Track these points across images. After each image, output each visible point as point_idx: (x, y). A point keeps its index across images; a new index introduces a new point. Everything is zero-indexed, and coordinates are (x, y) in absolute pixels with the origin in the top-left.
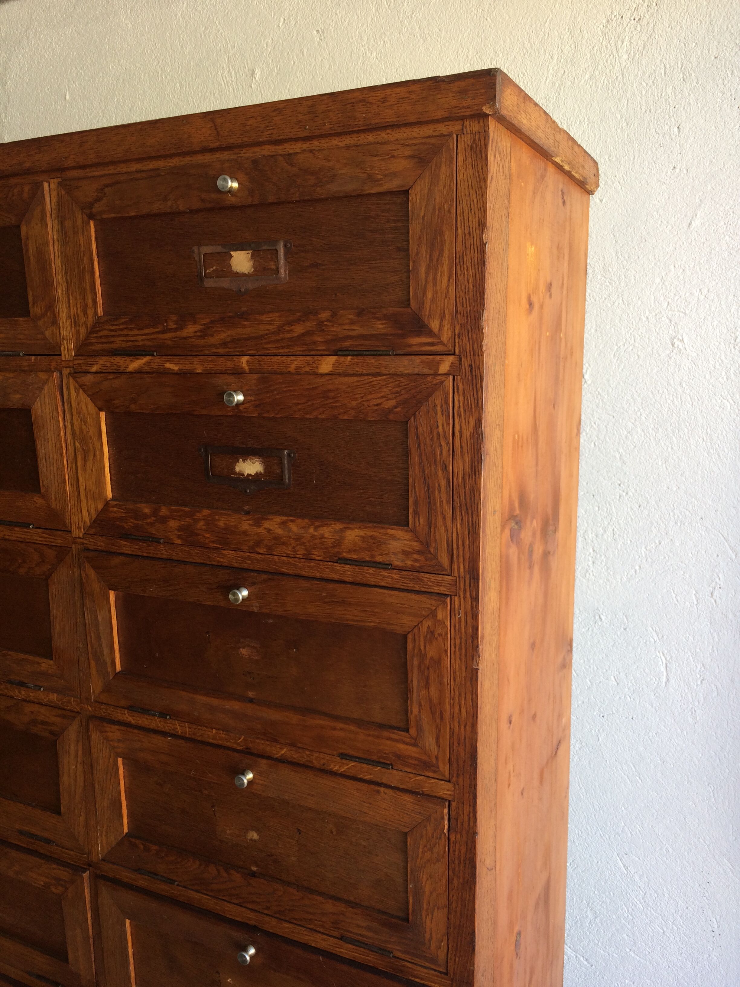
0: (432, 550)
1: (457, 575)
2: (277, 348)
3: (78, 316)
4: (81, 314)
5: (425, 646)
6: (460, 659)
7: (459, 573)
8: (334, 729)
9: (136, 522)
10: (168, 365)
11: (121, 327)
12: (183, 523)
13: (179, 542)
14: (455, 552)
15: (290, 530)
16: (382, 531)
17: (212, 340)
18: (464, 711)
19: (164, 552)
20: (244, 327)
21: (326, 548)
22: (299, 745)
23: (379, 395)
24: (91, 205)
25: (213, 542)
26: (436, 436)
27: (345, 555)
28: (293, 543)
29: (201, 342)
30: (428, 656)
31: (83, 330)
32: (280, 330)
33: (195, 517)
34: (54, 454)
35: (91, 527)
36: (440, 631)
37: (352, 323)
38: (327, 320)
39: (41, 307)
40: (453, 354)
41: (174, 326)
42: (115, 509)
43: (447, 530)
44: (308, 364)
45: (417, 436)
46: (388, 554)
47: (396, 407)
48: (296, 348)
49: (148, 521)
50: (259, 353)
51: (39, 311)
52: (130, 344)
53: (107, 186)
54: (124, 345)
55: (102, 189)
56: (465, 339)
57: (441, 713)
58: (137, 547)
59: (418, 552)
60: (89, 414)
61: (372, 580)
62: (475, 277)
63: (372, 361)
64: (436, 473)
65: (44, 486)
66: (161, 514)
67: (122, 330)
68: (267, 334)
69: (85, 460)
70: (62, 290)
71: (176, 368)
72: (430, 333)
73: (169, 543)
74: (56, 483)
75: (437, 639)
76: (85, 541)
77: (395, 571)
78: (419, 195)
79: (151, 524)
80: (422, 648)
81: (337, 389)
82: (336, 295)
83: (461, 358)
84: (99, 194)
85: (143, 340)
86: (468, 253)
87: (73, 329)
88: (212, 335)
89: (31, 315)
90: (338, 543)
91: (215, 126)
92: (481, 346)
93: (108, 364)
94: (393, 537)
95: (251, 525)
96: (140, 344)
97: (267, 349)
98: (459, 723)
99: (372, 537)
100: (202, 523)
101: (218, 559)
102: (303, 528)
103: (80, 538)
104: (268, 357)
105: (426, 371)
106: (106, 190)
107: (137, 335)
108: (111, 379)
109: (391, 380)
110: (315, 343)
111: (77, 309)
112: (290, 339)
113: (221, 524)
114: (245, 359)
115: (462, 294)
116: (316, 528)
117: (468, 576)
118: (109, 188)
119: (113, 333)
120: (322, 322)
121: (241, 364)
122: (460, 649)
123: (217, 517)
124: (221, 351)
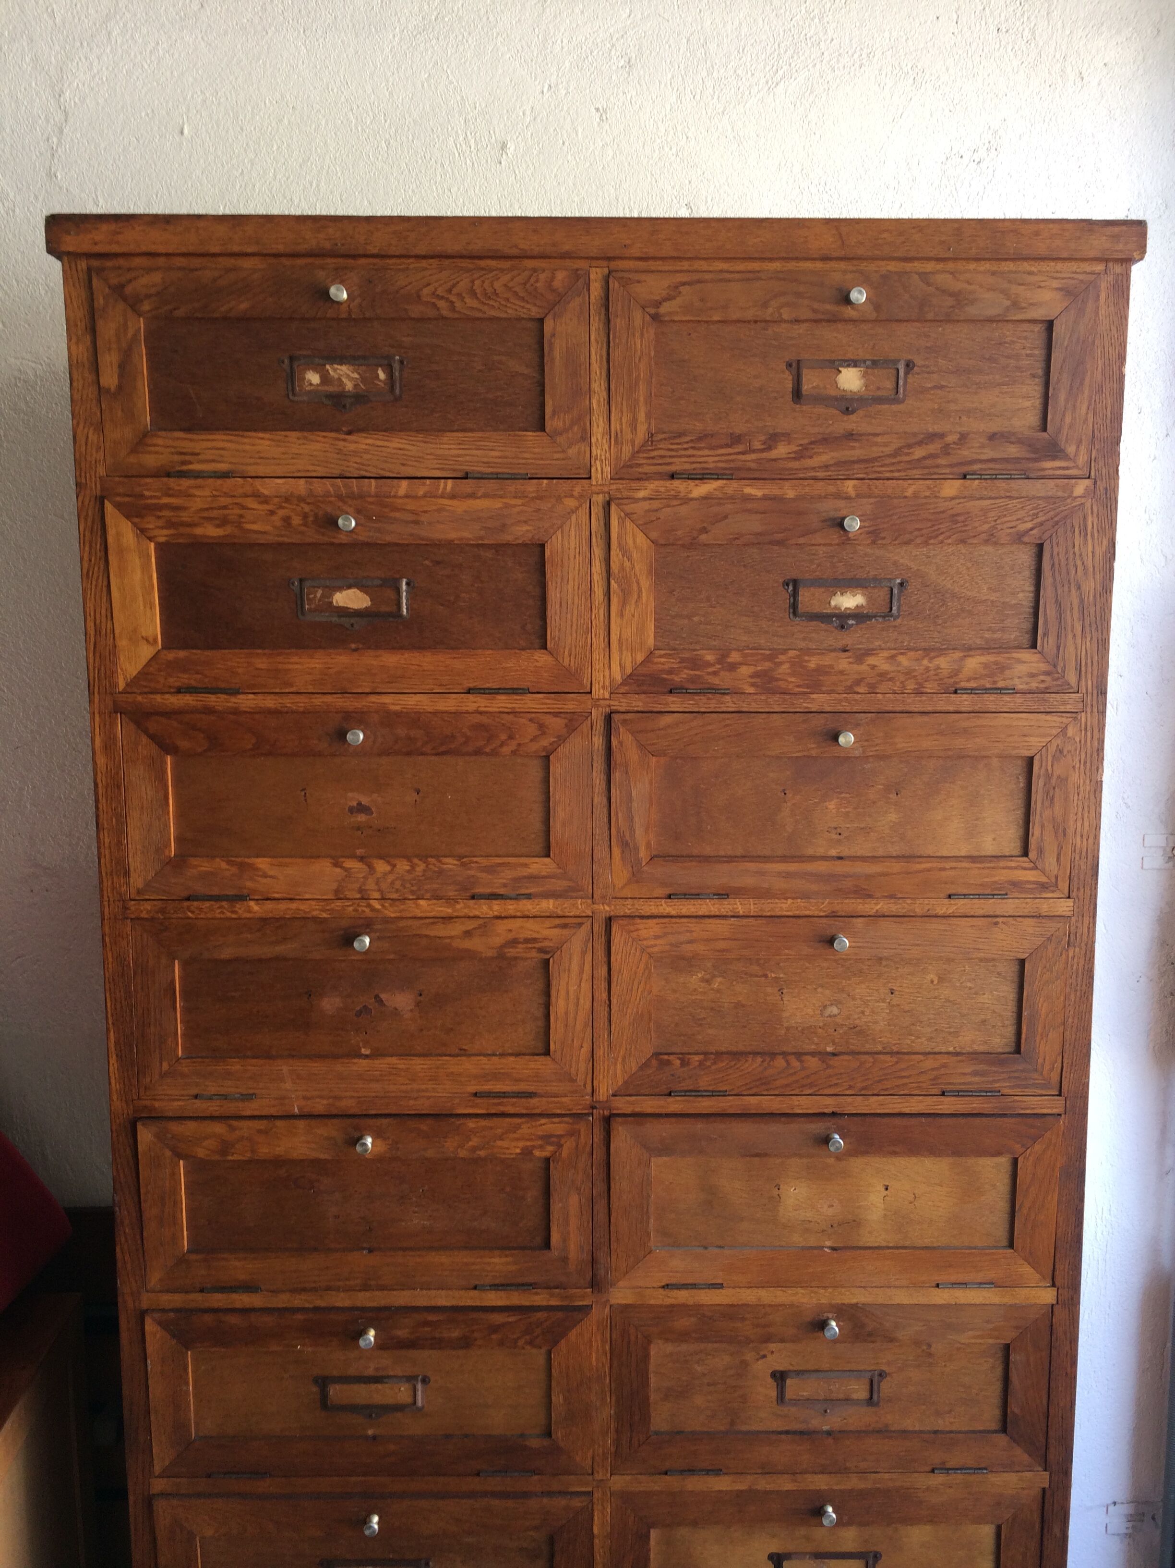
0: (1060, 671)
1: (1084, 691)
2: (892, 471)
3: (621, 432)
4: (627, 430)
5: (1052, 766)
6: (1085, 774)
7: (1087, 689)
8: (944, 869)
9: (692, 672)
10: (748, 490)
11: (685, 446)
12: (759, 668)
13: (752, 690)
14: (1083, 669)
15: (899, 664)
16: (1006, 655)
17: (809, 463)
18: (1086, 824)
19: (730, 704)
20: (853, 448)
21: (941, 679)
22: (900, 896)
23: (1014, 517)
24: (658, 304)
25: (798, 686)
26: (1071, 556)
27: (963, 684)
28: (902, 678)
29: (795, 465)
30: (1055, 774)
31: (627, 451)
32: (897, 452)
33: (777, 660)
34: (576, 598)
35: (624, 683)
36: (1070, 748)
37: (983, 446)
38: (954, 443)
39: (564, 421)
40: (1089, 478)
41: (763, 447)
42: (663, 660)
43: (1076, 648)
44: (929, 488)
45: (1052, 556)
46: (1012, 679)
47: (1032, 529)
48: (915, 472)
49: (710, 670)
50: (870, 477)
51: (561, 424)
52: (694, 466)
53: (684, 284)
54: (687, 467)
55: (676, 287)
56: (1101, 463)
57: (1064, 831)
58: (691, 702)
59: (1047, 673)
60: (636, 547)
61: (992, 707)
62: (1112, 407)
63: (1002, 484)
64: (1070, 591)
65: (553, 639)
66: (729, 660)
67: (685, 449)
68: (880, 457)
69: (624, 603)
70: (599, 401)
71: (759, 493)
72: (1066, 457)
73: (737, 692)
74: (574, 635)
75: (1065, 756)
76: (612, 703)
77: (1018, 695)
78: (1064, 326)
79: (715, 673)
80: (1049, 768)
81: (968, 513)
82: (960, 418)
83: (1095, 482)
84: (672, 293)
85: (714, 462)
86: (1107, 382)
87: (612, 447)
88: (811, 457)
89: (547, 430)
90: (956, 673)
91: (840, 234)
92: (1117, 471)
93: (662, 489)
94: (1020, 661)
95: (850, 663)
96: (711, 466)
97: (879, 472)
98: (1082, 836)
99: (996, 663)
100: (786, 666)
101: (805, 705)
102: (917, 660)
103: (606, 699)
104: (881, 481)
105: (1060, 494)
106: (681, 289)
107: (708, 456)
108: (674, 506)
109: (1028, 503)
110: (937, 466)
111: (621, 424)
112: (909, 462)
113: (812, 665)
114: (850, 484)
115: (1100, 421)
116: (931, 659)
117: (1095, 692)
118: (687, 287)
119: (674, 453)
120: (949, 445)
121: (845, 489)
122: (1085, 763)
123: (806, 658)
124: (820, 474)
